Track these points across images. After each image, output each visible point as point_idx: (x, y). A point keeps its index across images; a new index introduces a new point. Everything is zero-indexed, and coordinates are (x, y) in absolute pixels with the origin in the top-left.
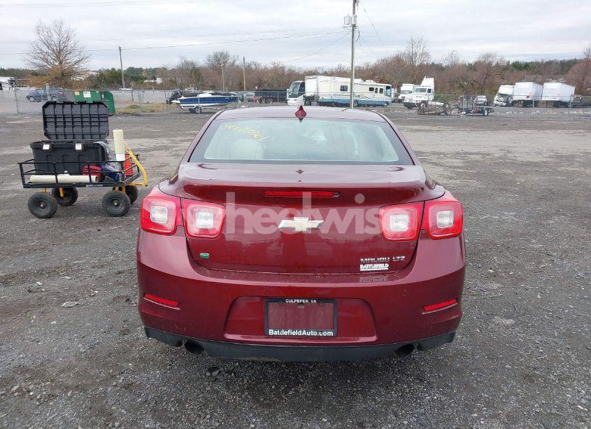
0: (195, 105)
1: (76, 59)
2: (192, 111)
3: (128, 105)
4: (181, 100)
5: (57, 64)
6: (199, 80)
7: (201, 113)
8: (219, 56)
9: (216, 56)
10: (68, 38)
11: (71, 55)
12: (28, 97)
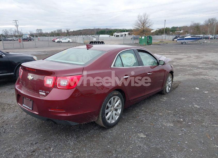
0: (183, 41)
1: (148, 25)
2: (182, 43)
3: (160, 41)
4: (177, 39)
5: (142, 27)
6: (198, 30)
7: (185, 44)
8: (211, 20)
9: (209, 20)
10: (147, 19)
11: (147, 24)
12: (132, 39)
